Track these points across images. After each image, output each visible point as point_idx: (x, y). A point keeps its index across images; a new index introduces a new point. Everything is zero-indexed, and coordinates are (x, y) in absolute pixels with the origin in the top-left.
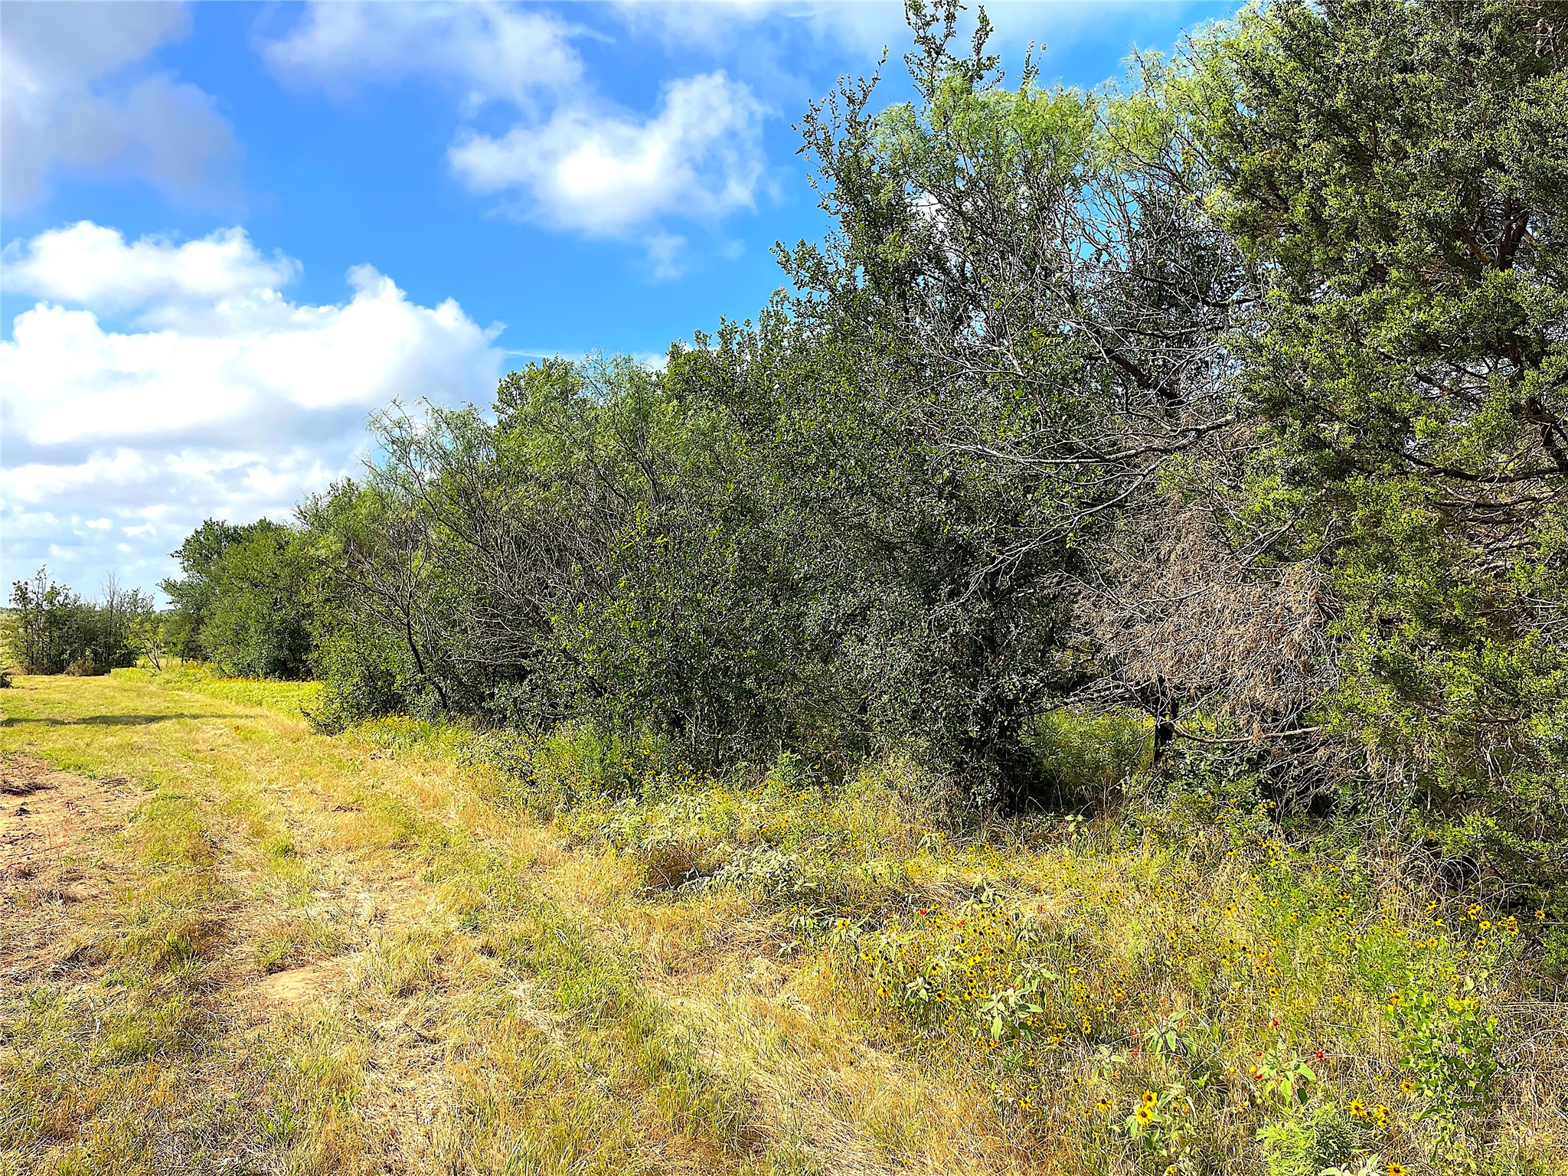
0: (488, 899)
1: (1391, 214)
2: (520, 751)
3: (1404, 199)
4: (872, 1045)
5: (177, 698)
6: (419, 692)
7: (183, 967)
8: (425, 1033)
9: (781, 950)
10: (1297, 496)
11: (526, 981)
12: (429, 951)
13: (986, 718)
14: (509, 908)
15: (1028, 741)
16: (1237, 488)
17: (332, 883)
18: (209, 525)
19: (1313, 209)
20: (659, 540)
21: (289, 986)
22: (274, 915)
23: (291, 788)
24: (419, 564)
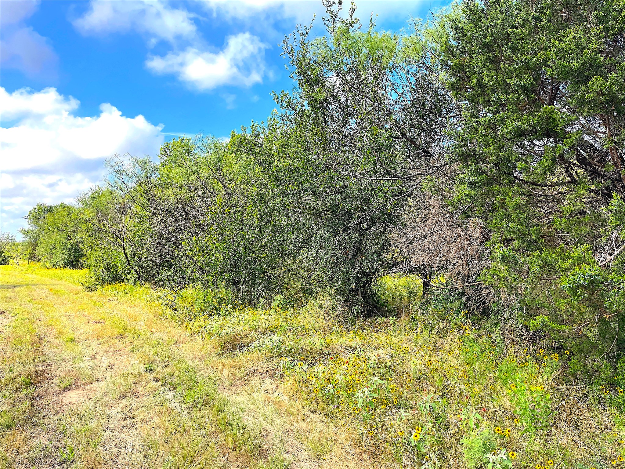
0: (156, 358)
1: (507, 84)
2: (170, 297)
3: (512, 78)
4: (312, 412)
5: (26, 277)
6: (128, 273)
7: (28, 390)
8: (129, 414)
9: (276, 375)
10: (473, 192)
11: (172, 391)
12: (131, 381)
13: (357, 280)
14: (166, 362)
15: (374, 288)
16: (452, 189)
17: (91, 353)
18: (39, 206)
19: (479, 81)
20: (226, 210)
21: (72, 397)
22: (67, 367)
23: (74, 314)
24: (128, 221)
